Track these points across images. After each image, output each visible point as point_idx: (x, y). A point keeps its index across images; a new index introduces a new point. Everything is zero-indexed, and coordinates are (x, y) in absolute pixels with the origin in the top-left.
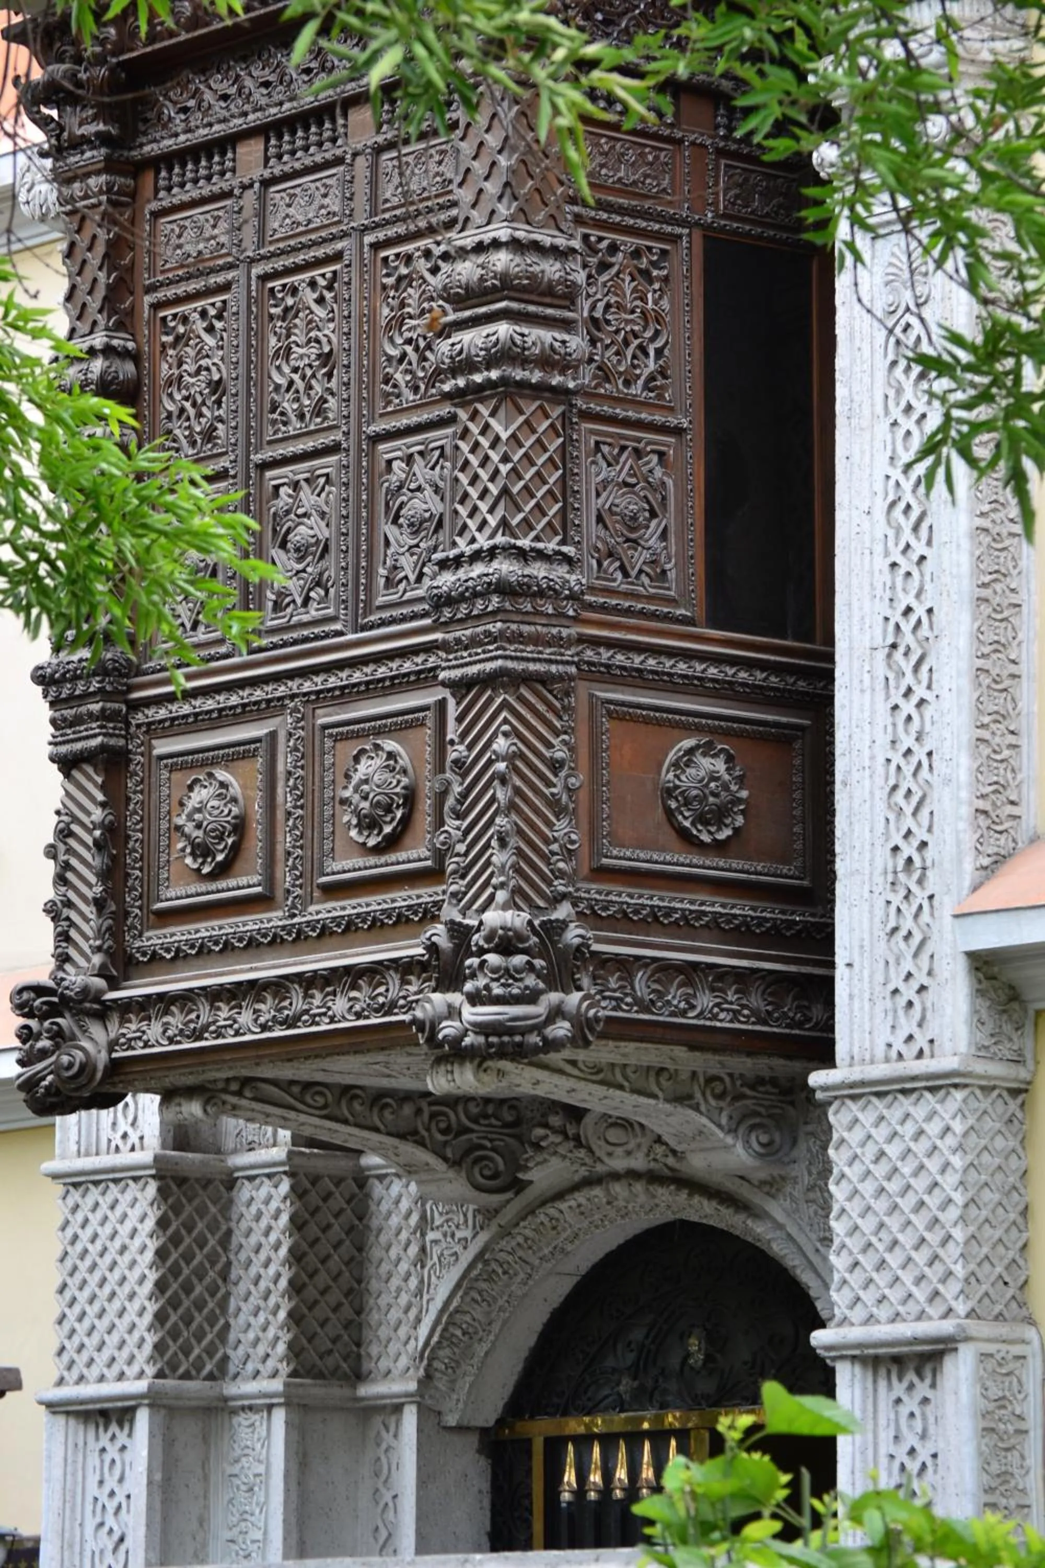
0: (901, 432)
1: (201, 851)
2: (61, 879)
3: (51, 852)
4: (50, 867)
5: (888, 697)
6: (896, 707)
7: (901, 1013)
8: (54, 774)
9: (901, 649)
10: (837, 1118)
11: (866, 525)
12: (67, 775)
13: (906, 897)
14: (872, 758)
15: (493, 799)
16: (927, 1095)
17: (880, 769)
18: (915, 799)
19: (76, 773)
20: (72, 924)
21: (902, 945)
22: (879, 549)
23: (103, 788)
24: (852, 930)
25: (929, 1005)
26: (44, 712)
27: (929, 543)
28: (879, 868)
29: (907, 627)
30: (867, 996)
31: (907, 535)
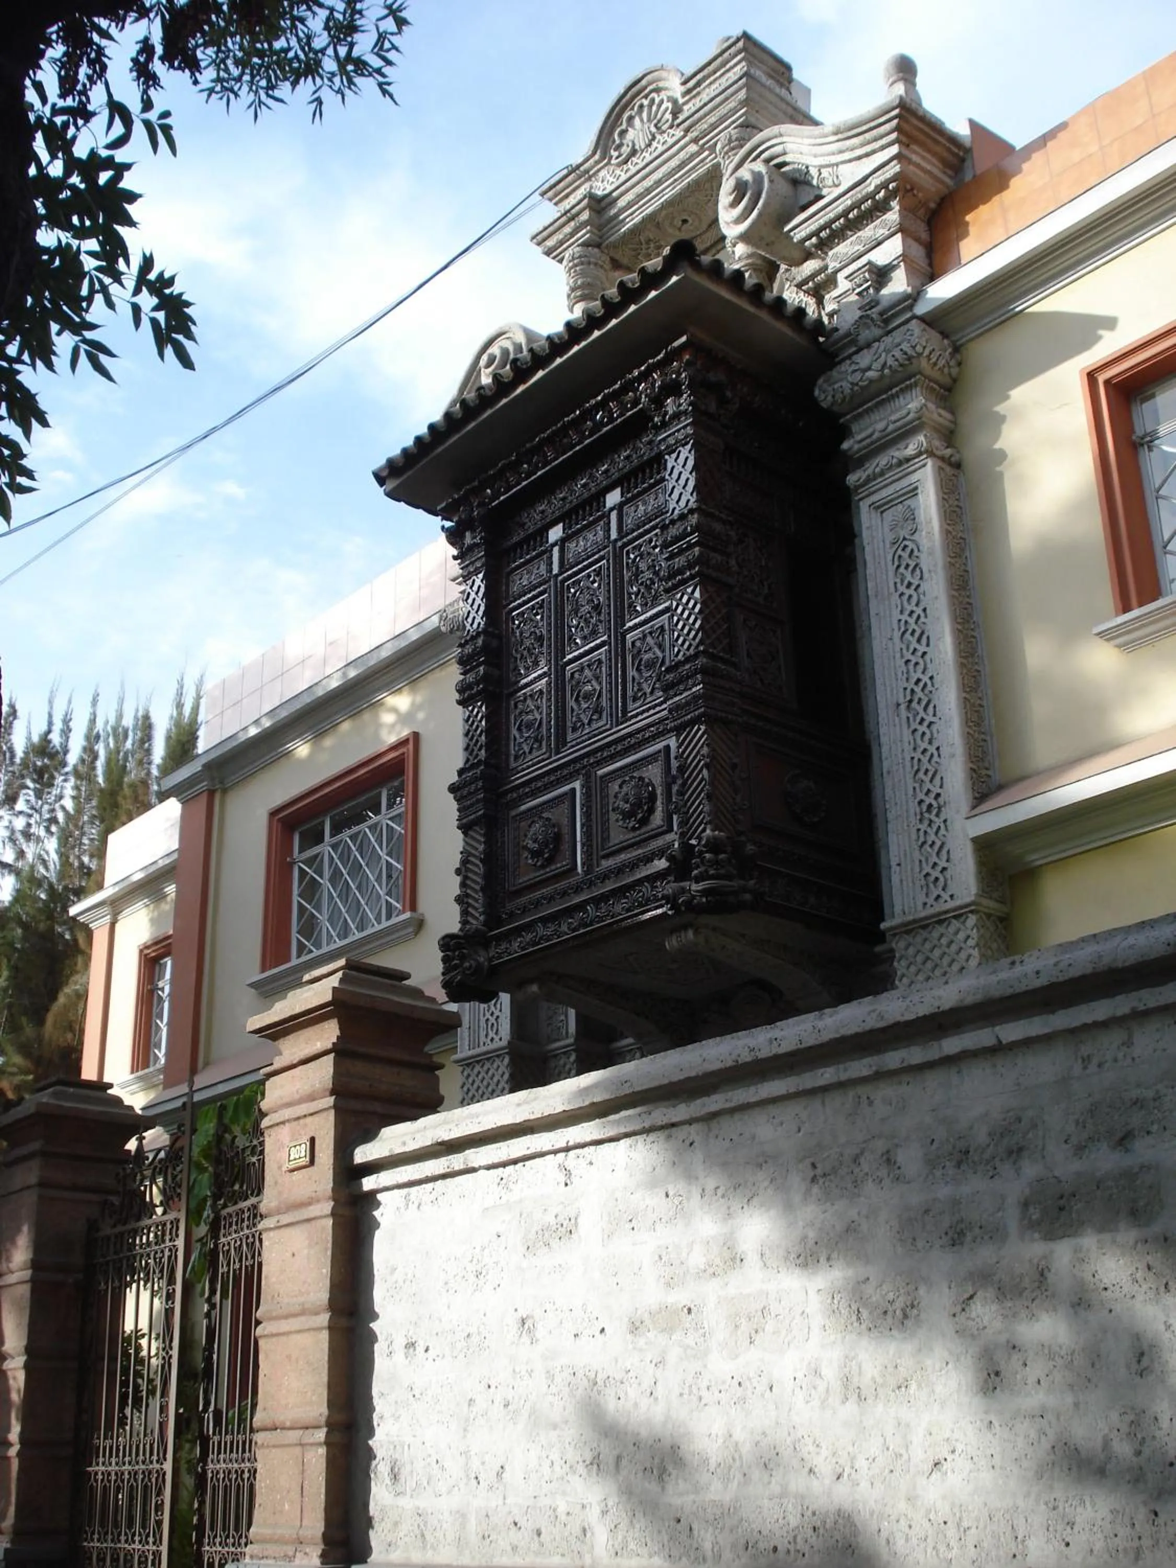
0: (905, 598)
1: (536, 854)
2: (463, 885)
3: (458, 872)
4: (458, 879)
5: (909, 726)
6: (915, 730)
7: (931, 885)
8: (459, 835)
9: (916, 700)
10: (899, 945)
11: (890, 644)
12: (465, 833)
13: (930, 825)
14: (903, 759)
15: (703, 779)
16: (954, 921)
17: (908, 764)
18: (930, 774)
19: (471, 833)
20: (469, 905)
21: (929, 849)
22: (898, 655)
23: (484, 835)
24: (899, 845)
25: (948, 876)
26: (455, 805)
27: (928, 645)
28: (912, 812)
29: (918, 689)
30: (910, 880)
31: (914, 645)
